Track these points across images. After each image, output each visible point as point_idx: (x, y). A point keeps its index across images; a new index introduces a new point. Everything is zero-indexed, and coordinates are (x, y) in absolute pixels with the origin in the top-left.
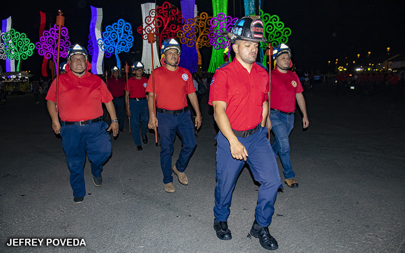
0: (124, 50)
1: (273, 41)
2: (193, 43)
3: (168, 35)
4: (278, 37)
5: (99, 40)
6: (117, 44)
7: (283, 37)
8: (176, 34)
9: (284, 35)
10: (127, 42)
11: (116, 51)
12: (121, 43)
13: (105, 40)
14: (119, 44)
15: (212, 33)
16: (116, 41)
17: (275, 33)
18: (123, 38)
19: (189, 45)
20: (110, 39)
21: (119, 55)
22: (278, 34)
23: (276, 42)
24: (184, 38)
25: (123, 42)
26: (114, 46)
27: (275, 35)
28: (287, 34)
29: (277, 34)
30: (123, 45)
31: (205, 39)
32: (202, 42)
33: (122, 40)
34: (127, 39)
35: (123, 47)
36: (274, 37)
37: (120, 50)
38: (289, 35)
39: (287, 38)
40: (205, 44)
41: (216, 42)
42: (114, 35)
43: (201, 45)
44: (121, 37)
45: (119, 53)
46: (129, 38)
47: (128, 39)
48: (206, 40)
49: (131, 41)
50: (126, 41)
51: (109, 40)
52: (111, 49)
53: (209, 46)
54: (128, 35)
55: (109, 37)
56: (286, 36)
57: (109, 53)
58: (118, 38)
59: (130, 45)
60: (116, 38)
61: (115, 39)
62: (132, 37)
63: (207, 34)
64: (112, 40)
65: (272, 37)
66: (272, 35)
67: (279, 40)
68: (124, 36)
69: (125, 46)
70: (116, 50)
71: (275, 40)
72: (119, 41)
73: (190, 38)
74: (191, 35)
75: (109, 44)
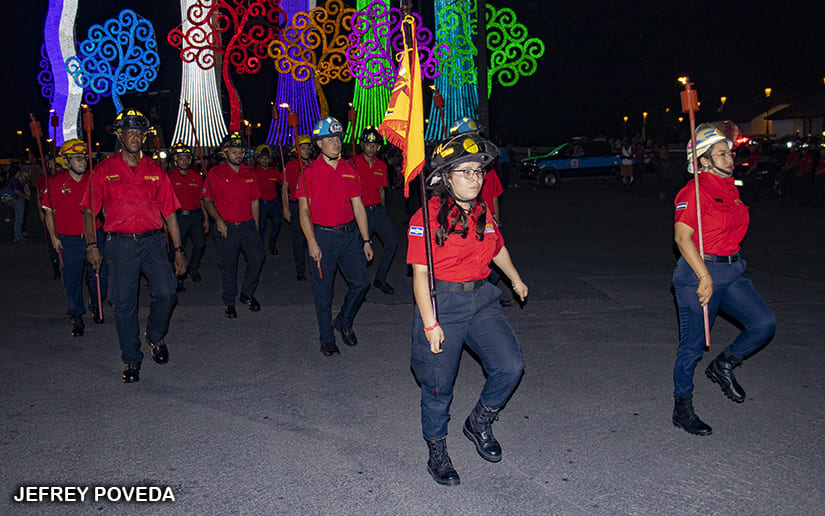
0: (134, 86)
1: (502, 70)
2: (308, 71)
3: (245, 51)
4: (514, 60)
5: (69, 60)
6: (117, 72)
7: (525, 60)
8: (265, 49)
9: (527, 57)
10: (143, 67)
11: (115, 91)
12: (128, 69)
13: (85, 60)
14: (123, 71)
15: (355, 49)
16: (115, 64)
17: (507, 50)
18: (132, 57)
19: (299, 76)
20: (99, 59)
21: (122, 98)
22: (515, 52)
23: (508, 73)
24: (285, 59)
25: (132, 67)
26: (110, 76)
27: (506, 54)
28: (535, 52)
29: (511, 53)
30: (132, 74)
31: (336, 62)
32: (329, 69)
33: (129, 62)
34: (142, 61)
35: (133, 79)
36: (505, 59)
37: (125, 87)
38: (539, 56)
39: (535, 63)
40: (338, 75)
41: (365, 69)
42: (109, 49)
43: (328, 76)
44: (128, 55)
45: (123, 93)
46: (149, 56)
47: (145, 61)
48: (340, 64)
49: (153, 63)
50: (140, 64)
51: (95, 61)
52: (103, 84)
53: (347, 80)
54: (145, 50)
55: (97, 54)
56: (532, 57)
57: (95, 94)
58: (121, 57)
59: (150, 73)
60: (114, 57)
61: (111, 59)
62: (156, 55)
63: (342, 51)
64: (105, 60)
65: (500, 60)
66: (500, 55)
67: (517, 66)
68: (136, 51)
69: (138, 77)
70: (114, 86)
71: (505, 66)
72: (121, 64)
73: (299, 59)
74: (302, 53)
75: (96, 71)
